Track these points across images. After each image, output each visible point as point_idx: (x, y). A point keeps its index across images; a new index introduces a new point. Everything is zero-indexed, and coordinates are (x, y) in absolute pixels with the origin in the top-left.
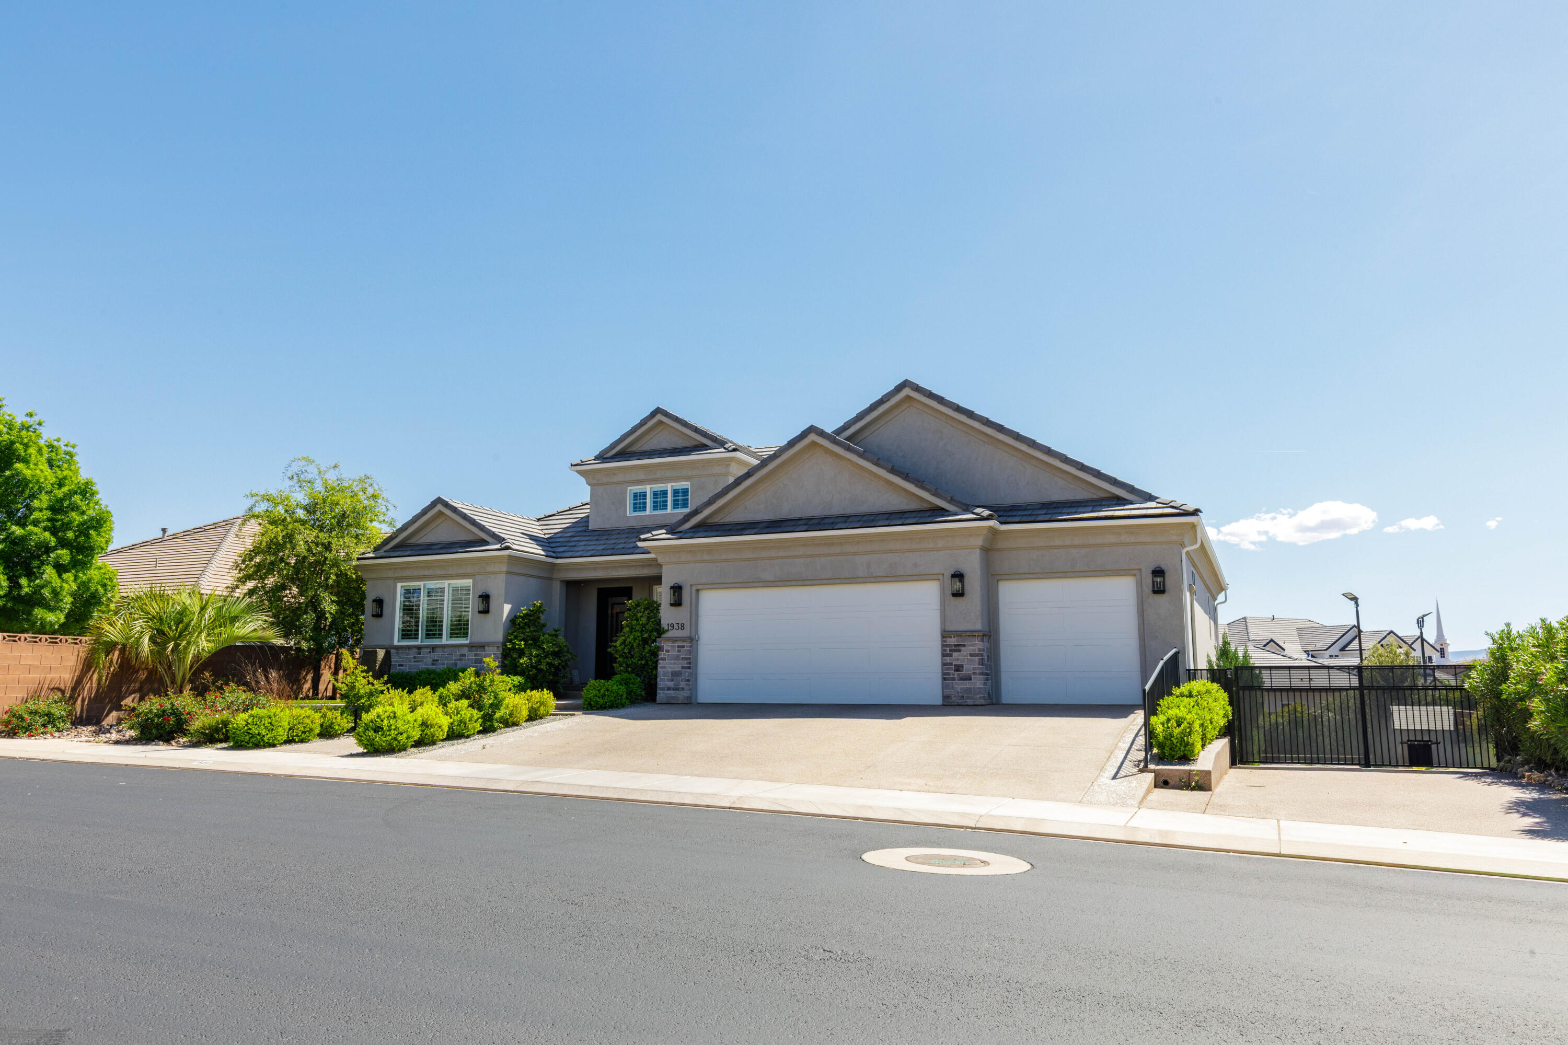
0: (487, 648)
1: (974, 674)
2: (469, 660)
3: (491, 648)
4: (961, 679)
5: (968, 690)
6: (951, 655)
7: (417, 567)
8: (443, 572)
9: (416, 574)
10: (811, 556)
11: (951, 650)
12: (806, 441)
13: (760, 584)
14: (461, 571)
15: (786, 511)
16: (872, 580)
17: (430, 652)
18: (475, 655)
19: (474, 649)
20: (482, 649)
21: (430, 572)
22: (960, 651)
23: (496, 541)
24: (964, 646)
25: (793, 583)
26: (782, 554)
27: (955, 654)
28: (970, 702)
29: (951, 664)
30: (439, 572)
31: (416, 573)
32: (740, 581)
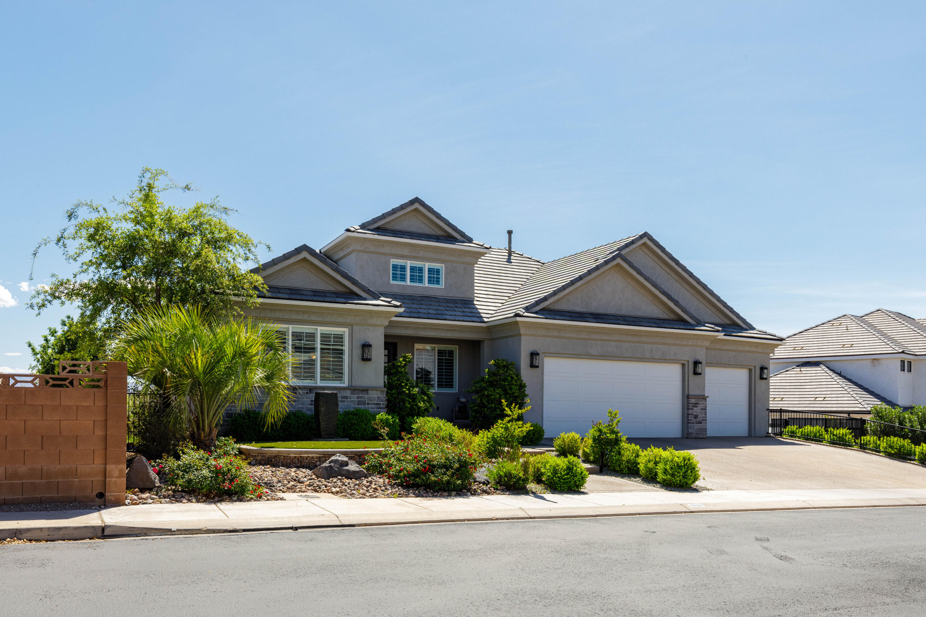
0: (370, 392)
1: (703, 420)
2: (352, 401)
3: (374, 392)
4: (697, 423)
5: (700, 430)
6: (693, 409)
7: (291, 311)
8: (320, 319)
9: (288, 318)
10: (621, 341)
11: (693, 406)
12: (615, 263)
13: (588, 357)
14: (340, 320)
15: (594, 307)
16: (652, 360)
17: (307, 393)
18: (358, 398)
19: (356, 392)
20: (366, 393)
21: (305, 317)
22: (697, 407)
23: (370, 297)
24: (698, 404)
25: (608, 358)
26: (604, 338)
27: (695, 408)
28: (701, 436)
29: (692, 414)
30: (313, 318)
31: (287, 316)
32: (576, 353)
